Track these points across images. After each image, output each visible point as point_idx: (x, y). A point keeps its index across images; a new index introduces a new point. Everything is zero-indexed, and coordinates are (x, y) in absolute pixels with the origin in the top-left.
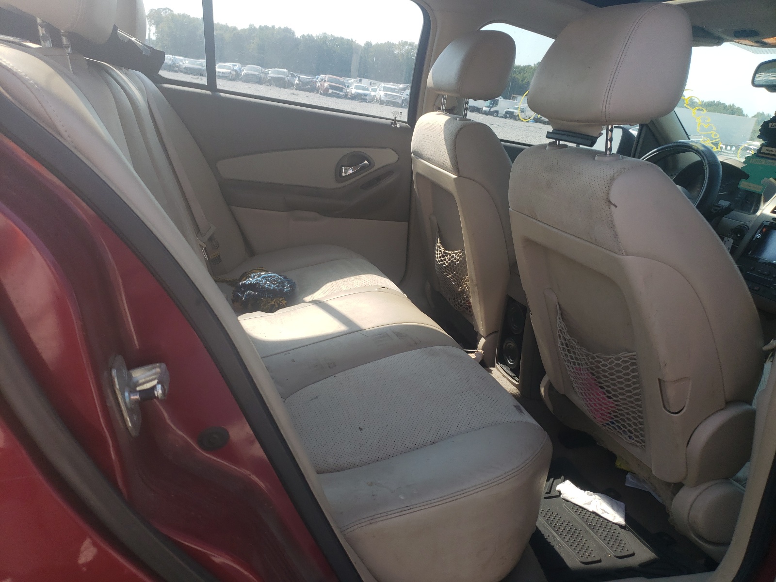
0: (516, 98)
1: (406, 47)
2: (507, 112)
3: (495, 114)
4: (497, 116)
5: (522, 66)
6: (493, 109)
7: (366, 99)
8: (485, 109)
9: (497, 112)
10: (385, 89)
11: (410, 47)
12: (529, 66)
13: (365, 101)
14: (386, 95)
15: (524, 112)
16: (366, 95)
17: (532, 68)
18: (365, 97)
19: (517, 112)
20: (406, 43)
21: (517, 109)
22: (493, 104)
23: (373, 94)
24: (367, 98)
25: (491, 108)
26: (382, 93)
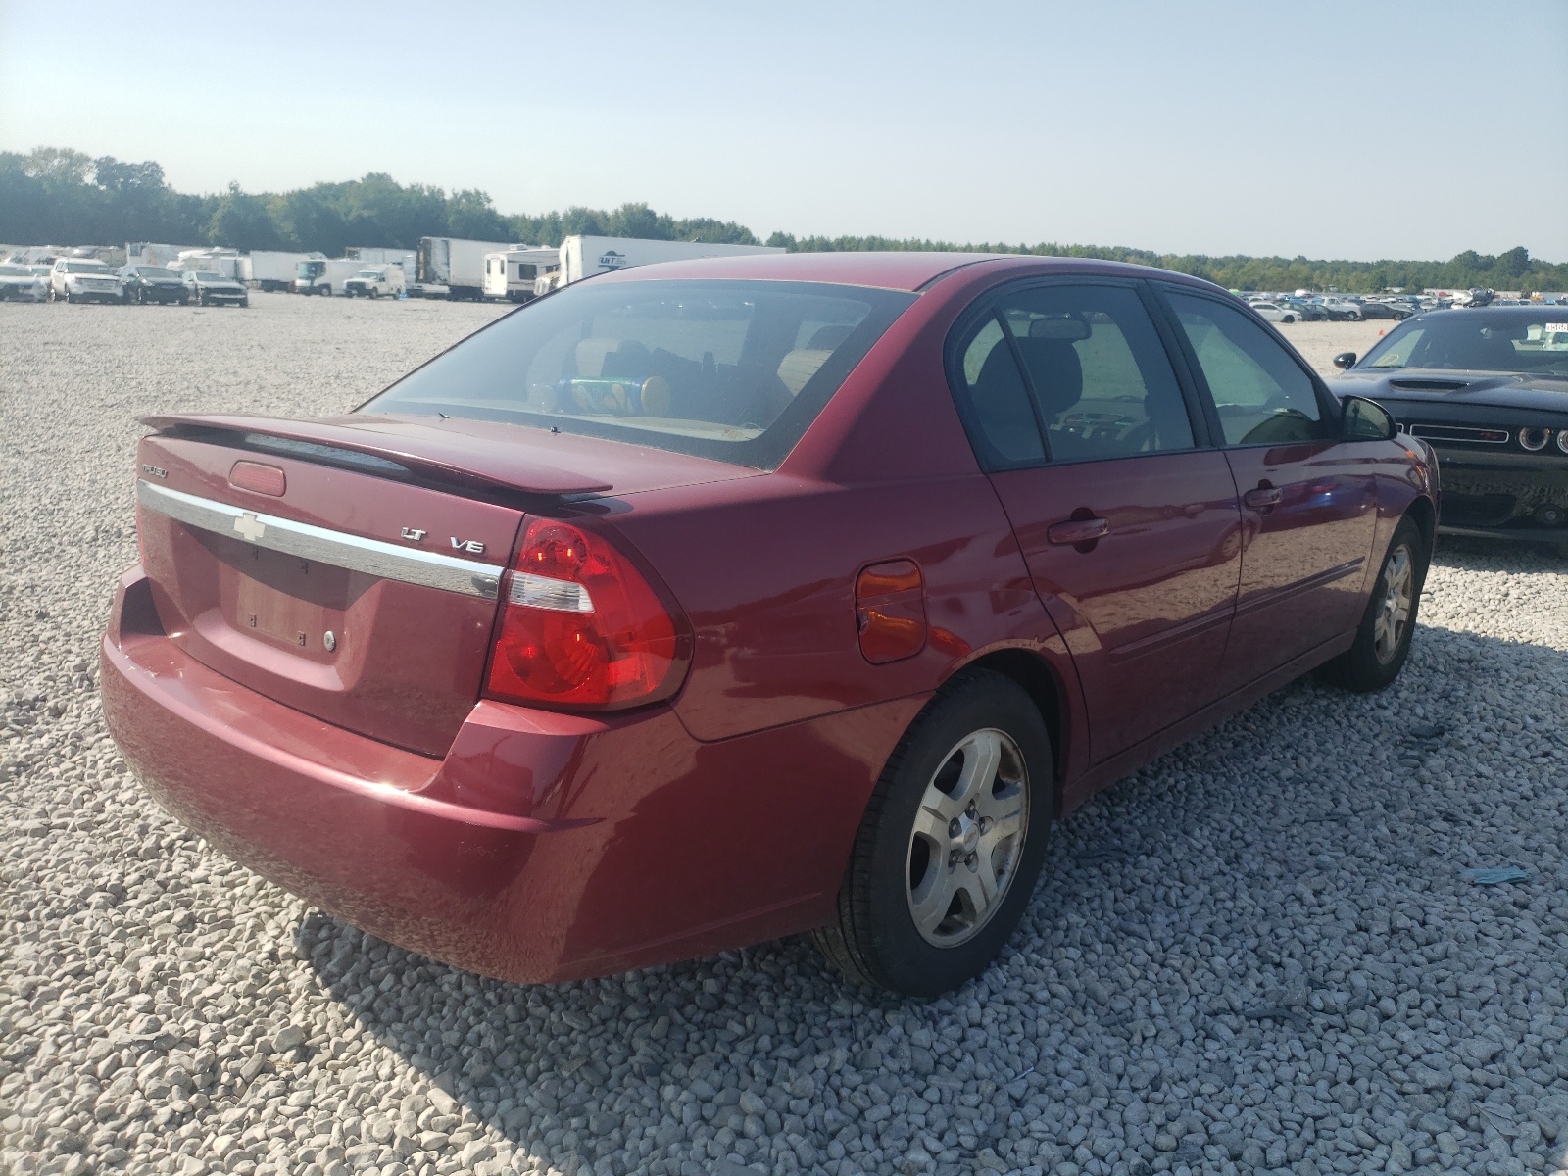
0: (354, 252)
1: (56, 162)
2: (350, 286)
3: (325, 291)
4: (330, 294)
5: (337, 183)
6: (317, 283)
7: (32, 296)
8: (299, 283)
9: (328, 286)
10: (73, 268)
11: (65, 161)
12: (352, 183)
13: (29, 300)
14: (79, 281)
15: (384, 280)
16: (28, 287)
17: (359, 186)
18: (26, 292)
19: (370, 283)
20: (50, 153)
21: (368, 275)
22: (315, 272)
23: (43, 280)
24: (32, 292)
25: (312, 279)
26: (70, 279)
